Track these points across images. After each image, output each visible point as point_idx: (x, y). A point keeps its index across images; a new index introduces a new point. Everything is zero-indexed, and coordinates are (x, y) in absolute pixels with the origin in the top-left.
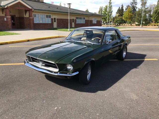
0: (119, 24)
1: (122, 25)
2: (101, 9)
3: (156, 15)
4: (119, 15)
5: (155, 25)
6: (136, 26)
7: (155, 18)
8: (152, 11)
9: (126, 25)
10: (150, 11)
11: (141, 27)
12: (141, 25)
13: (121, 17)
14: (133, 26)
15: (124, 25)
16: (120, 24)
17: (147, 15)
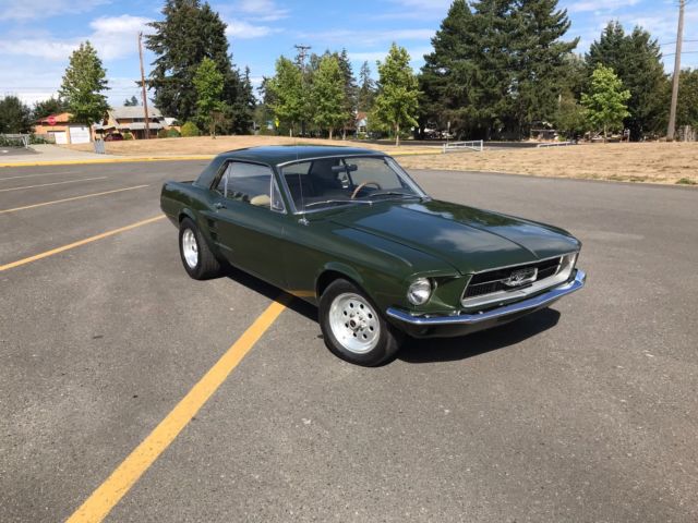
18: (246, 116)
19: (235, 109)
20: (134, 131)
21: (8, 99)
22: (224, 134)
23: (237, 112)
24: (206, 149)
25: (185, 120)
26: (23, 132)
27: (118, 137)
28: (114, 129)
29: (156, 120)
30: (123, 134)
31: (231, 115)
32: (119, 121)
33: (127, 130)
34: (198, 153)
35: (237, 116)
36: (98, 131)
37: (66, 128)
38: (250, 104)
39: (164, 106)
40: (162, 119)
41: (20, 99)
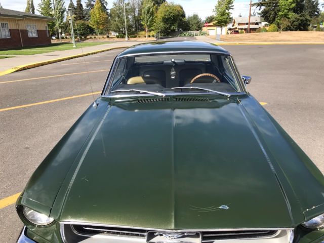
0: (83, 37)
1: (91, 38)
2: (30, 3)
3: (149, 17)
4: (75, 17)
5: (149, 36)
6: (117, 39)
7: (147, 22)
8: (137, 9)
9: (99, 38)
10: (133, 10)
11: (128, 41)
12: (126, 36)
13: (81, 22)
14: (112, 40)
15: (95, 37)
16: (85, 37)
17: (130, 17)
18: (307, 20)
19: (301, 16)
20: (245, 29)
21: (194, 15)
22: (292, 30)
23: (302, 18)
24: (272, 39)
25: (272, 23)
26: (198, 30)
27: (237, 32)
28: (236, 28)
29: (257, 24)
30: (239, 31)
31: (298, 20)
32: (239, 24)
33: (242, 29)
34: (265, 41)
35: (302, 20)
36: (230, 29)
37: (215, 28)
38: (316, 13)
39: (263, 16)
40: (260, 23)
41: (198, 15)
